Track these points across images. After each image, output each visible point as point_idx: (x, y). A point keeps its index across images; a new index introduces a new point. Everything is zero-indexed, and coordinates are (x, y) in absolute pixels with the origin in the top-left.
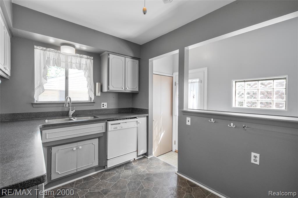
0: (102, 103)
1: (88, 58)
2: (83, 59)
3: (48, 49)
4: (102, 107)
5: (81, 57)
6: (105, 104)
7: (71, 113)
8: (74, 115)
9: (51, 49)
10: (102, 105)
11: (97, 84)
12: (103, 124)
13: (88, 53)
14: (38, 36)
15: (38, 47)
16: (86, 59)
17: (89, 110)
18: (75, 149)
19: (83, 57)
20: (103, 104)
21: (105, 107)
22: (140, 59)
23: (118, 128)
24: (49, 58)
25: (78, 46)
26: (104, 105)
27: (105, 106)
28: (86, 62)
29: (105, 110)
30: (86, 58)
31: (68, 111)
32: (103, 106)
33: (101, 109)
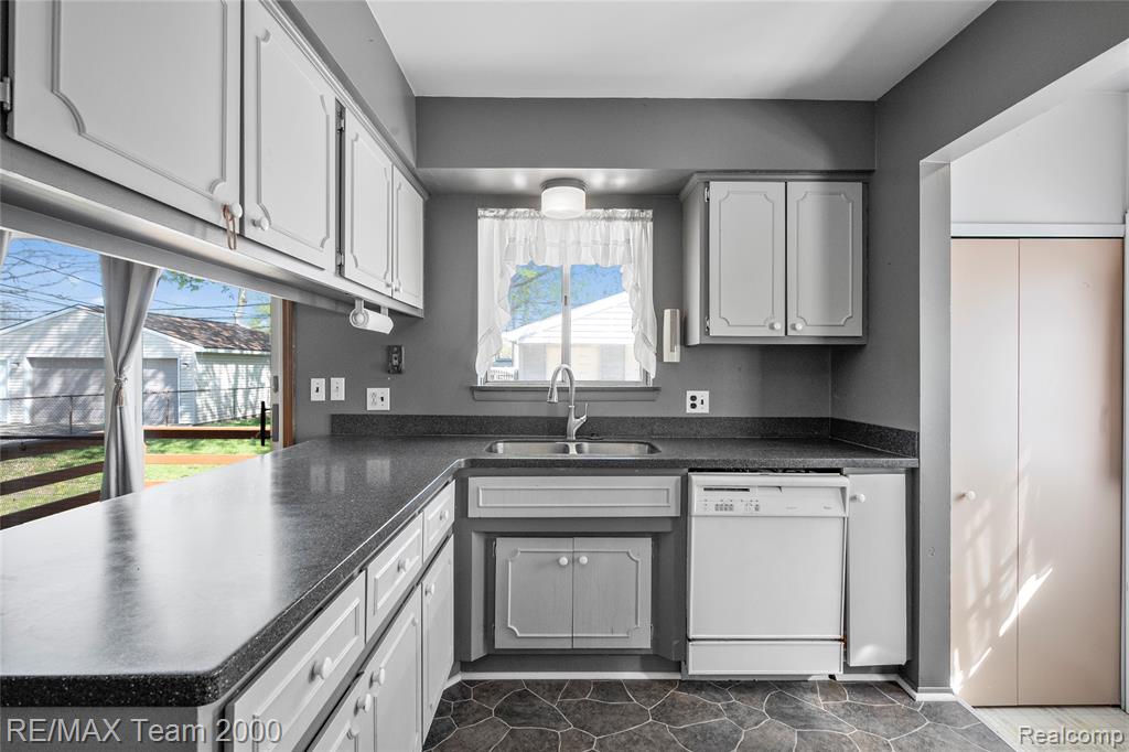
0: (690, 394)
1: (633, 219)
2: (616, 223)
3: (512, 212)
4: (689, 410)
5: (609, 219)
6: (703, 395)
7: (575, 424)
8: (586, 433)
9: (518, 210)
10: (689, 402)
11: (667, 313)
12: (670, 482)
13: (633, 199)
14: (488, 177)
15: (487, 213)
16: (626, 223)
17: (638, 418)
18: (564, 560)
19: (615, 219)
20: (693, 398)
21: (703, 409)
22: (870, 172)
23: (739, 509)
24: (515, 239)
25: (597, 178)
26: (698, 402)
27: (701, 403)
28: (627, 233)
29: (702, 420)
30: (626, 219)
31: (566, 420)
32: (693, 406)
33: (681, 415)
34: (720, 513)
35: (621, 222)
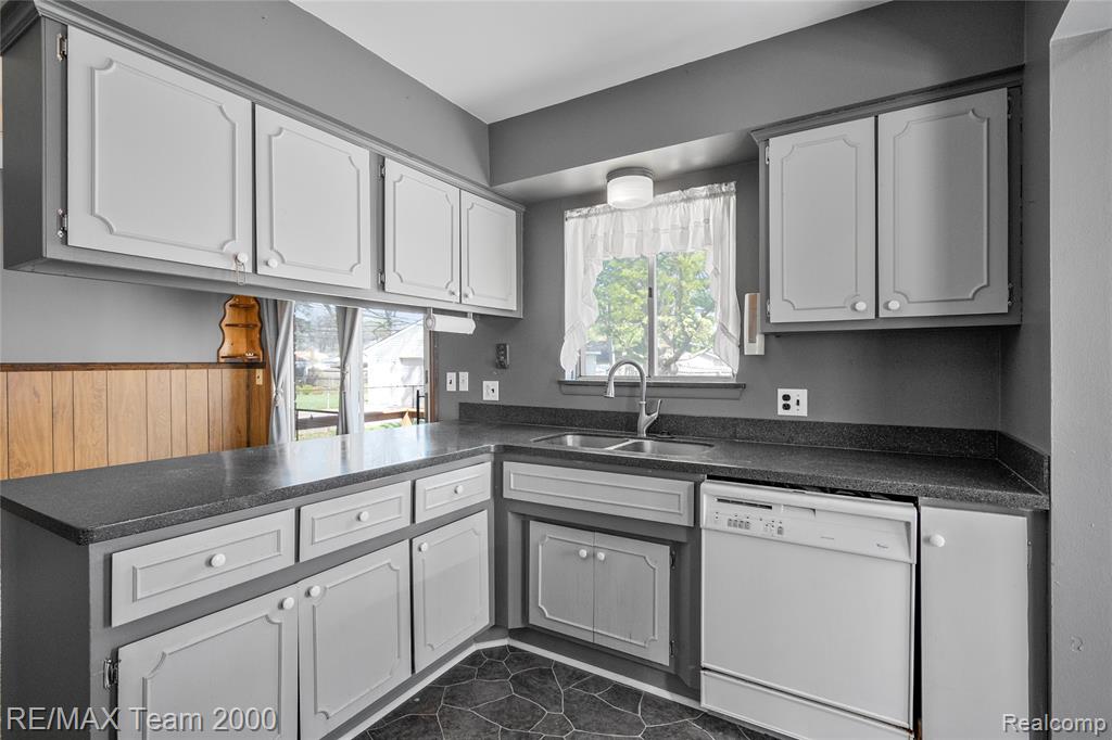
0: (781, 392)
1: (713, 195)
2: (697, 202)
3: (593, 210)
4: (781, 412)
5: (688, 200)
6: (800, 395)
7: (645, 420)
8: (654, 431)
9: (598, 206)
10: (781, 402)
11: (747, 296)
12: (682, 487)
13: (712, 174)
16: (707, 201)
17: (720, 418)
18: (584, 553)
19: (695, 198)
20: (786, 397)
21: (800, 411)
23: (757, 528)
25: (670, 157)
26: (792, 403)
27: (797, 404)
28: (707, 212)
29: (797, 424)
30: (707, 197)
31: (637, 415)
32: (786, 407)
33: (773, 418)
34: (732, 529)
35: (702, 201)
